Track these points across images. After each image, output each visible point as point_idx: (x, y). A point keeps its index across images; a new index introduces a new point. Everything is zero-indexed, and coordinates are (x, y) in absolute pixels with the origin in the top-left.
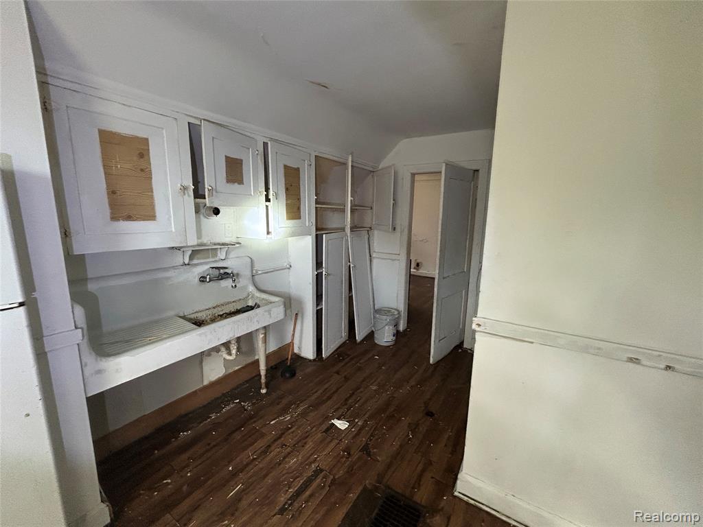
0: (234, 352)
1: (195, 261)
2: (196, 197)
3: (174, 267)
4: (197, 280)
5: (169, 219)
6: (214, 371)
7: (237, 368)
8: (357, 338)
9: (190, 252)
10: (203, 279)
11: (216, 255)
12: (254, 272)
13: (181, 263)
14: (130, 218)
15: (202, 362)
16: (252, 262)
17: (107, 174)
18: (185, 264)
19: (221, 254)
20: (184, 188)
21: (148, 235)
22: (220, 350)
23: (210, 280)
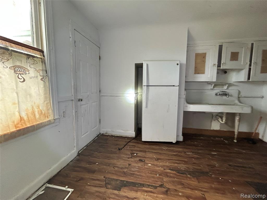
0: (224, 120)
1: (215, 89)
2: (218, 67)
3: (208, 90)
4: (214, 94)
5: (208, 74)
6: (216, 126)
7: (225, 130)
9: (213, 85)
10: (216, 95)
11: (223, 88)
12: (240, 96)
13: (210, 89)
14: (198, 73)
15: (211, 121)
16: (239, 92)
17: (195, 63)
18: (211, 89)
19: (225, 87)
20: (215, 65)
21: (202, 78)
22: (218, 119)
23: (219, 94)
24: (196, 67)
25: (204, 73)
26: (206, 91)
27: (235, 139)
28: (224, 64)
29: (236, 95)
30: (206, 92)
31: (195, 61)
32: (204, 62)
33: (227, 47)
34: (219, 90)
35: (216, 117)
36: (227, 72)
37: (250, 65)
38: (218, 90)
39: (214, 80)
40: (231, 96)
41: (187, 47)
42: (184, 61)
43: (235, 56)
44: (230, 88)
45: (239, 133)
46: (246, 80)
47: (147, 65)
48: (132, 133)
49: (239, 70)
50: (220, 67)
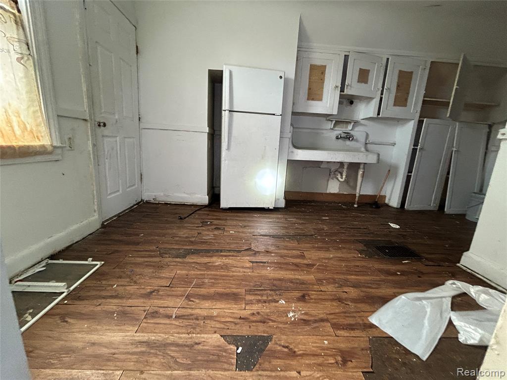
0: (344, 177)
1: (336, 129)
2: (341, 91)
3: (326, 129)
4: (335, 137)
5: (327, 101)
6: (334, 187)
7: (345, 193)
8: (445, 210)
9: (334, 122)
10: (337, 138)
11: (347, 127)
12: (367, 141)
13: (329, 128)
14: (313, 99)
15: (328, 180)
16: (367, 135)
17: (309, 81)
18: (331, 129)
19: (350, 127)
20: (337, 87)
21: (318, 107)
22: (337, 175)
23: (341, 137)
24: (309, 89)
25: (321, 100)
26: (324, 131)
27: (356, 203)
28: (349, 87)
29: (362, 140)
30: (323, 133)
31: (310, 79)
32: (322, 80)
33: (355, 59)
34: (341, 130)
35: (335, 174)
36: (354, 103)
37: (382, 94)
38: (339, 131)
39: (335, 112)
40: (357, 141)
41: (298, 51)
42: (292, 76)
43: (363, 76)
44: (356, 129)
45: (361, 196)
46: (376, 116)
47: (231, 73)
48: (203, 198)
49: (369, 99)
50: (344, 92)
